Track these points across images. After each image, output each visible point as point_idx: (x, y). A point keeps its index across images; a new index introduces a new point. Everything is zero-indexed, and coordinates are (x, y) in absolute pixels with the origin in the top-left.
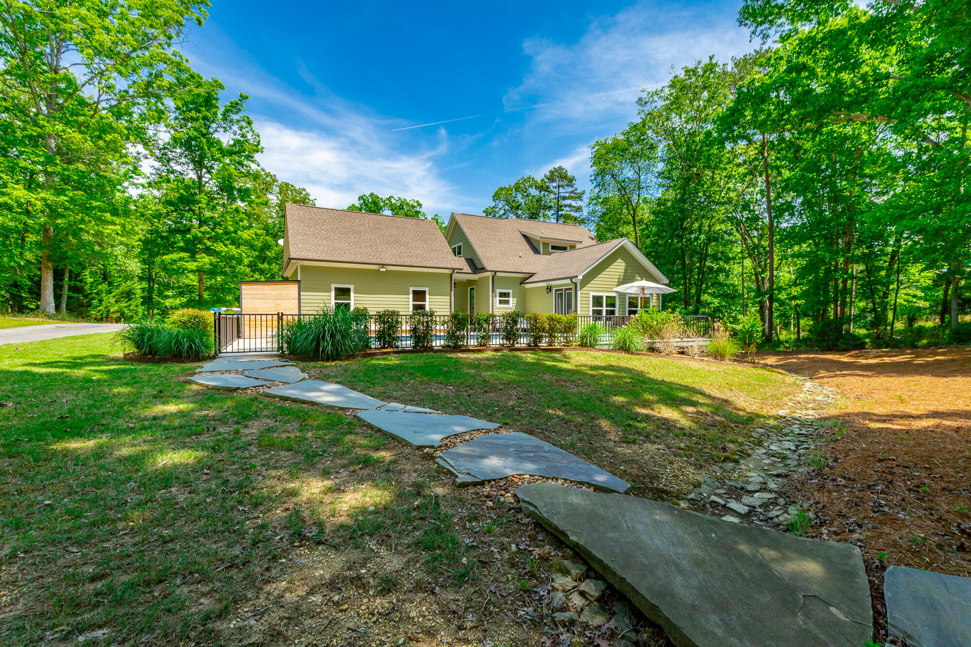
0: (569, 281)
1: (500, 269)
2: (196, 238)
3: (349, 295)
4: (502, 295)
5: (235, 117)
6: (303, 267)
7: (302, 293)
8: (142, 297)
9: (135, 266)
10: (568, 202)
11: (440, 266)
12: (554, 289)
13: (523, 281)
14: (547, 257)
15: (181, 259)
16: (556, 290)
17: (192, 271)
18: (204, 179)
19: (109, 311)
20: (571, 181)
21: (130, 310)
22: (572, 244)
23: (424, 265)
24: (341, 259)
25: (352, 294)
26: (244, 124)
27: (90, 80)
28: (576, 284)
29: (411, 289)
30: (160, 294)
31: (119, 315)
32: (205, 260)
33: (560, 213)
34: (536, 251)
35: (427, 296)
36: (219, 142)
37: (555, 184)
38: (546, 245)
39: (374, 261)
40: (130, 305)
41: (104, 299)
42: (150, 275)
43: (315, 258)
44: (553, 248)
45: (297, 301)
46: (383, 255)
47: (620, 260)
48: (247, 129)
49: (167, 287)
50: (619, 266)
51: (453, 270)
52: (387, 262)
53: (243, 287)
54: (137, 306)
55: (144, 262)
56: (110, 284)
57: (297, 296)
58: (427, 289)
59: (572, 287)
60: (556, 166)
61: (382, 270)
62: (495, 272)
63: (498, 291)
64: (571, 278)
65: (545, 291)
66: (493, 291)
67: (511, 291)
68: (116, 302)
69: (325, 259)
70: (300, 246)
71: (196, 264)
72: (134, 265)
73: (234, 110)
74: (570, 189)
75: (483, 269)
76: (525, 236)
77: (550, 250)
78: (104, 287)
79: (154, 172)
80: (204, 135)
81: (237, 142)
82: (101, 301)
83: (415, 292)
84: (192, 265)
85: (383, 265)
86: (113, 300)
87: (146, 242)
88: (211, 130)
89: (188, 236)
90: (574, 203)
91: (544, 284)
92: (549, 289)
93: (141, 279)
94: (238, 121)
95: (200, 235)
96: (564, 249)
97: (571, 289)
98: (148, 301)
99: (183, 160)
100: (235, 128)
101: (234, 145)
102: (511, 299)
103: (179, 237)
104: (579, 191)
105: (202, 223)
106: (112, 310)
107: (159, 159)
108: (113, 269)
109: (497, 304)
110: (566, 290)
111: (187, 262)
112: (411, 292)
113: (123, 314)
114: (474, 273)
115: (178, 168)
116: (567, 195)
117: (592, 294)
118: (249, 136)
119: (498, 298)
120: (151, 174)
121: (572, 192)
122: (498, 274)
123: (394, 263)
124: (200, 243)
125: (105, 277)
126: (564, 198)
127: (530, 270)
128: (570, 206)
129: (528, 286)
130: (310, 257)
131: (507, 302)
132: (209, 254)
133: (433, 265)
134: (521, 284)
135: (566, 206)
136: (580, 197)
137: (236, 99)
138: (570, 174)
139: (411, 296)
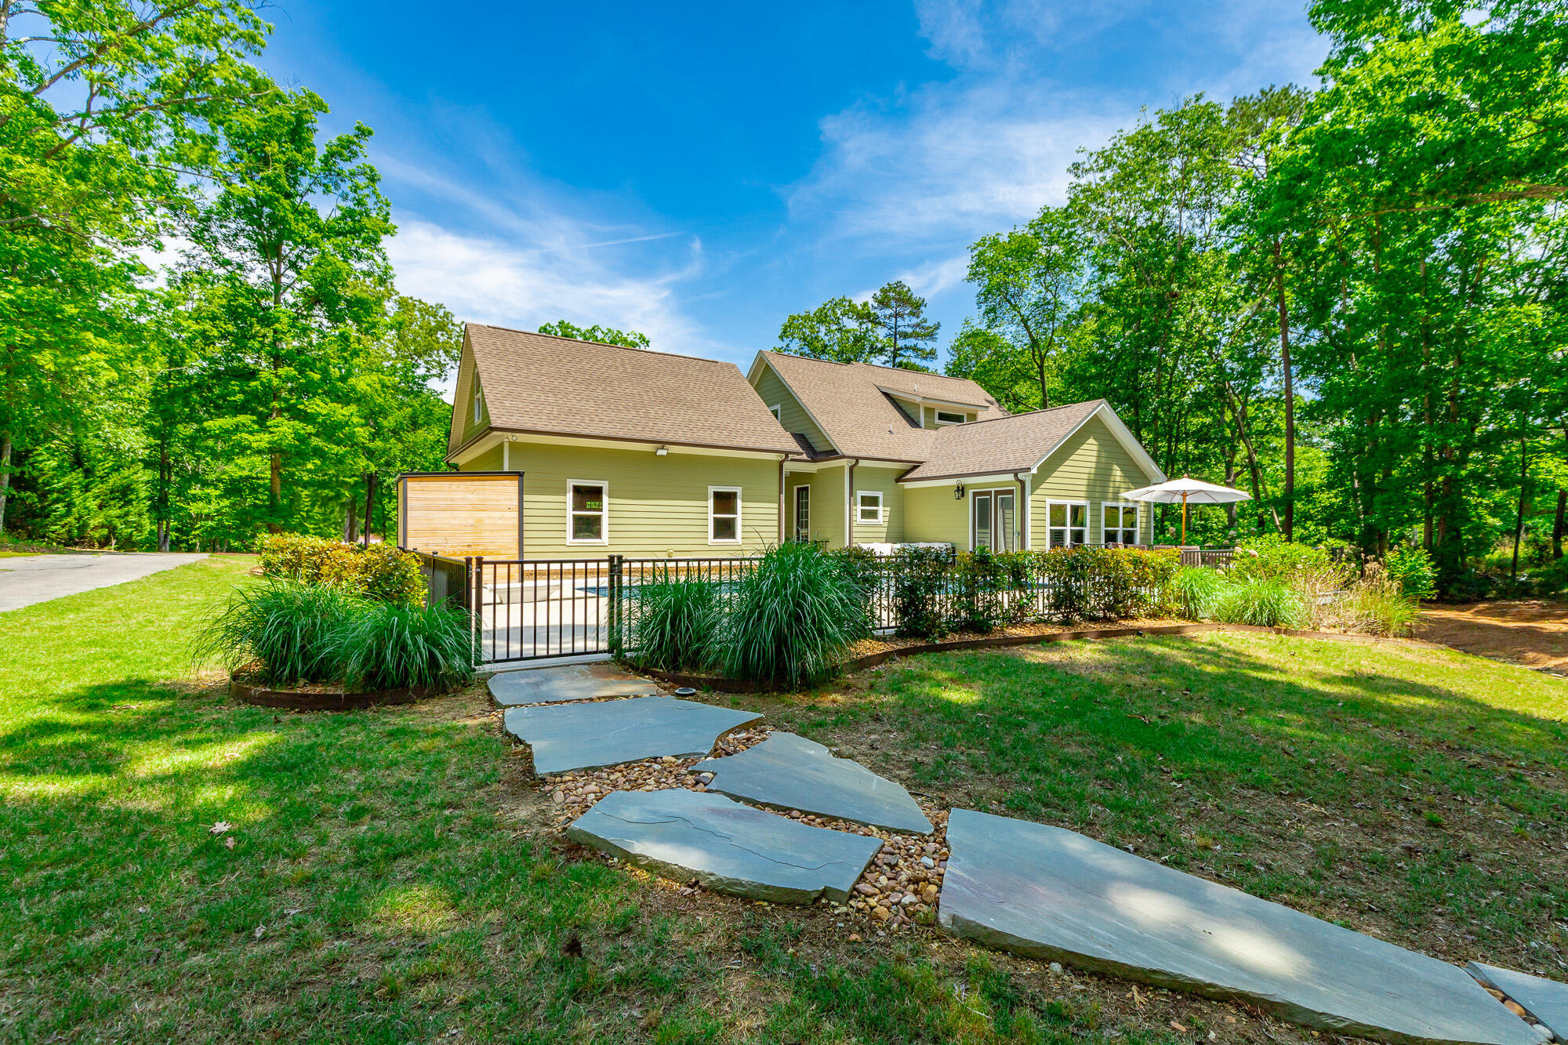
0: (1010, 477)
1: (864, 454)
2: (267, 386)
3: (600, 499)
4: (866, 501)
5: (347, 167)
6: (514, 446)
7: (526, 497)
8: (150, 498)
9: (134, 441)
10: (911, 342)
11: (764, 446)
12: (970, 493)
13: (901, 477)
14: (933, 432)
15: (237, 428)
16: (975, 494)
17: (259, 452)
18: (284, 280)
19: (85, 525)
20: (917, 307)
21: (126, 523)
22: (971, 409)
23: (735, 443)
24: (586, 432)
25: (605, 498)
26: (362, 181)
27: (67, 69)
28: (1023, 483)
29: (711, 490)
30: (181, 493)
31: (105, 532)
32: (285, 429)
33: (898, 360)
34: (914, 423)
35: (739, 503)
36: (312, 213)
37: (888, 312)
38: (929, 411)
39: (648, 436)
40: (127, 514)
41: (77, 501)
42: (165, 457)
43: (539, 428)
44: (942, 417)
45: (516, 514)
46: (660, 425)
47: (1091, 441)
48: (366, 192)
49: (196, 477)
50: (1089, 452)
51: (787, 454)
52: (669, 437)
53: (410, 484)
54: (140, 515)
55: (152, 432)
56: (88, 473)
57: (516, 503)
58: (739, 490)
59: (1016, 488)
60: (893, 282)
61: (661, 452)
62: (857, 459)
63: (860, 494)
64: (1016, 472)
65: (953, 495)
66: (851, 494)
67: (880, 494)
68: (101, 507)
69: (557, 429)
70: (507, 404)
71: (266, 437)
72: (132, 437)
73: (345, 152)
74: (915, 321)
75: (832, 454)
76: (886, 395)
77: (937, 421)
78: (76, 477)
79: (184, 260)
80: (288, 196)
81: (349, 214)
82: (70, 505)
83: (717, 495)
84: (262, 440)
85: (663, 444)
86: (93, 504)
87: (156, 399)
88: (301, 189)
89: (253, 384)
90: (921, 344)
91: (953, 482)
92: (961, 491)
93: (148, 464)
94: (352, 174)
95: (276, 382)
96: (958, 419)
97: (1011, 492)
98: (160, 506)
99: (242, 241)
100: (346, 187)
101: (343, 217)
102: (880, 509)
103: (235, 386)
104: (930, 323)
105: (278, 360)
106: (93, 523)
107: (197, 238)
108: (92, 443)
109: (858, 519)
110: (997, 493)
111: (251, 433)
112: (711, 495)
113: (113, 529)
114: (813, 461)
115: (234, 256)
116: (910, 330)
117: (1050, 501)
118: (370, 203)
119: (859, 508)
120: (180, 265)
121: (918, 325)
122: (862, 463)
123: (683, 440)
124: (276, 397)
125: (78, 460)
126: (905, 336)
127: (912, 455)
128: (915, 349)
129: (908, 485)
130: (529, 426)
131: (873, 515)
132: (293, 418)
133: (750, 445)
134: (898, 480)
135: (907, 348)
136: (931, 335)
137: (349, 133)
138: (916, 296)
139: (711, 503)
